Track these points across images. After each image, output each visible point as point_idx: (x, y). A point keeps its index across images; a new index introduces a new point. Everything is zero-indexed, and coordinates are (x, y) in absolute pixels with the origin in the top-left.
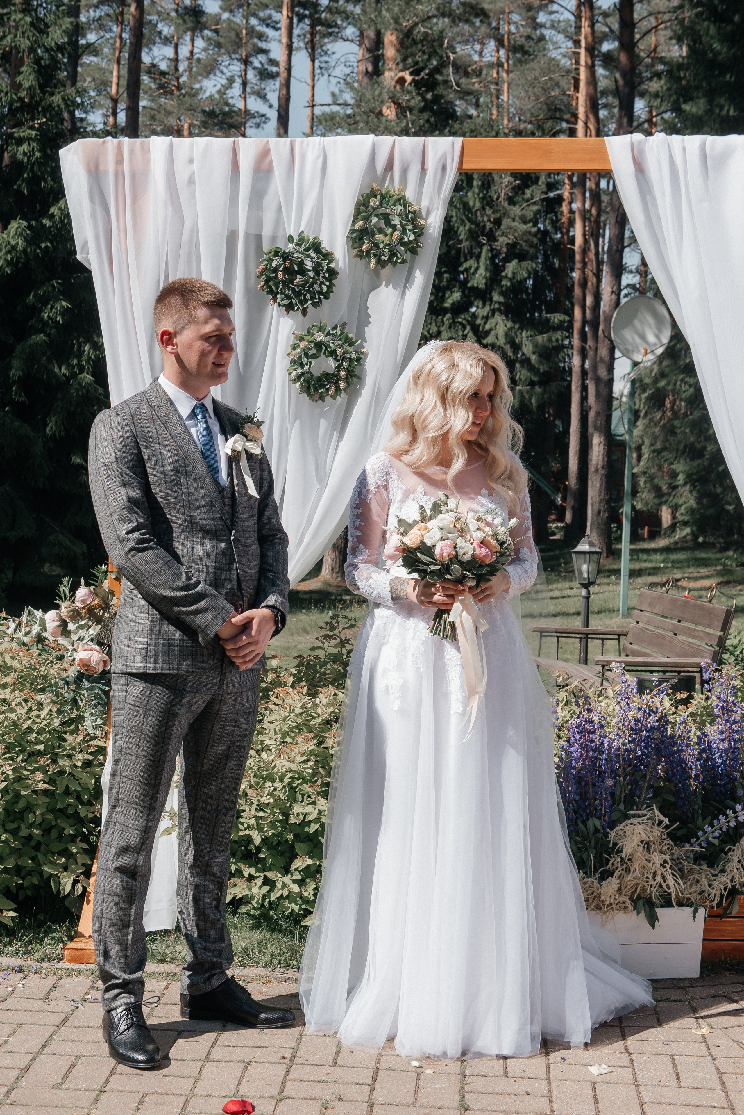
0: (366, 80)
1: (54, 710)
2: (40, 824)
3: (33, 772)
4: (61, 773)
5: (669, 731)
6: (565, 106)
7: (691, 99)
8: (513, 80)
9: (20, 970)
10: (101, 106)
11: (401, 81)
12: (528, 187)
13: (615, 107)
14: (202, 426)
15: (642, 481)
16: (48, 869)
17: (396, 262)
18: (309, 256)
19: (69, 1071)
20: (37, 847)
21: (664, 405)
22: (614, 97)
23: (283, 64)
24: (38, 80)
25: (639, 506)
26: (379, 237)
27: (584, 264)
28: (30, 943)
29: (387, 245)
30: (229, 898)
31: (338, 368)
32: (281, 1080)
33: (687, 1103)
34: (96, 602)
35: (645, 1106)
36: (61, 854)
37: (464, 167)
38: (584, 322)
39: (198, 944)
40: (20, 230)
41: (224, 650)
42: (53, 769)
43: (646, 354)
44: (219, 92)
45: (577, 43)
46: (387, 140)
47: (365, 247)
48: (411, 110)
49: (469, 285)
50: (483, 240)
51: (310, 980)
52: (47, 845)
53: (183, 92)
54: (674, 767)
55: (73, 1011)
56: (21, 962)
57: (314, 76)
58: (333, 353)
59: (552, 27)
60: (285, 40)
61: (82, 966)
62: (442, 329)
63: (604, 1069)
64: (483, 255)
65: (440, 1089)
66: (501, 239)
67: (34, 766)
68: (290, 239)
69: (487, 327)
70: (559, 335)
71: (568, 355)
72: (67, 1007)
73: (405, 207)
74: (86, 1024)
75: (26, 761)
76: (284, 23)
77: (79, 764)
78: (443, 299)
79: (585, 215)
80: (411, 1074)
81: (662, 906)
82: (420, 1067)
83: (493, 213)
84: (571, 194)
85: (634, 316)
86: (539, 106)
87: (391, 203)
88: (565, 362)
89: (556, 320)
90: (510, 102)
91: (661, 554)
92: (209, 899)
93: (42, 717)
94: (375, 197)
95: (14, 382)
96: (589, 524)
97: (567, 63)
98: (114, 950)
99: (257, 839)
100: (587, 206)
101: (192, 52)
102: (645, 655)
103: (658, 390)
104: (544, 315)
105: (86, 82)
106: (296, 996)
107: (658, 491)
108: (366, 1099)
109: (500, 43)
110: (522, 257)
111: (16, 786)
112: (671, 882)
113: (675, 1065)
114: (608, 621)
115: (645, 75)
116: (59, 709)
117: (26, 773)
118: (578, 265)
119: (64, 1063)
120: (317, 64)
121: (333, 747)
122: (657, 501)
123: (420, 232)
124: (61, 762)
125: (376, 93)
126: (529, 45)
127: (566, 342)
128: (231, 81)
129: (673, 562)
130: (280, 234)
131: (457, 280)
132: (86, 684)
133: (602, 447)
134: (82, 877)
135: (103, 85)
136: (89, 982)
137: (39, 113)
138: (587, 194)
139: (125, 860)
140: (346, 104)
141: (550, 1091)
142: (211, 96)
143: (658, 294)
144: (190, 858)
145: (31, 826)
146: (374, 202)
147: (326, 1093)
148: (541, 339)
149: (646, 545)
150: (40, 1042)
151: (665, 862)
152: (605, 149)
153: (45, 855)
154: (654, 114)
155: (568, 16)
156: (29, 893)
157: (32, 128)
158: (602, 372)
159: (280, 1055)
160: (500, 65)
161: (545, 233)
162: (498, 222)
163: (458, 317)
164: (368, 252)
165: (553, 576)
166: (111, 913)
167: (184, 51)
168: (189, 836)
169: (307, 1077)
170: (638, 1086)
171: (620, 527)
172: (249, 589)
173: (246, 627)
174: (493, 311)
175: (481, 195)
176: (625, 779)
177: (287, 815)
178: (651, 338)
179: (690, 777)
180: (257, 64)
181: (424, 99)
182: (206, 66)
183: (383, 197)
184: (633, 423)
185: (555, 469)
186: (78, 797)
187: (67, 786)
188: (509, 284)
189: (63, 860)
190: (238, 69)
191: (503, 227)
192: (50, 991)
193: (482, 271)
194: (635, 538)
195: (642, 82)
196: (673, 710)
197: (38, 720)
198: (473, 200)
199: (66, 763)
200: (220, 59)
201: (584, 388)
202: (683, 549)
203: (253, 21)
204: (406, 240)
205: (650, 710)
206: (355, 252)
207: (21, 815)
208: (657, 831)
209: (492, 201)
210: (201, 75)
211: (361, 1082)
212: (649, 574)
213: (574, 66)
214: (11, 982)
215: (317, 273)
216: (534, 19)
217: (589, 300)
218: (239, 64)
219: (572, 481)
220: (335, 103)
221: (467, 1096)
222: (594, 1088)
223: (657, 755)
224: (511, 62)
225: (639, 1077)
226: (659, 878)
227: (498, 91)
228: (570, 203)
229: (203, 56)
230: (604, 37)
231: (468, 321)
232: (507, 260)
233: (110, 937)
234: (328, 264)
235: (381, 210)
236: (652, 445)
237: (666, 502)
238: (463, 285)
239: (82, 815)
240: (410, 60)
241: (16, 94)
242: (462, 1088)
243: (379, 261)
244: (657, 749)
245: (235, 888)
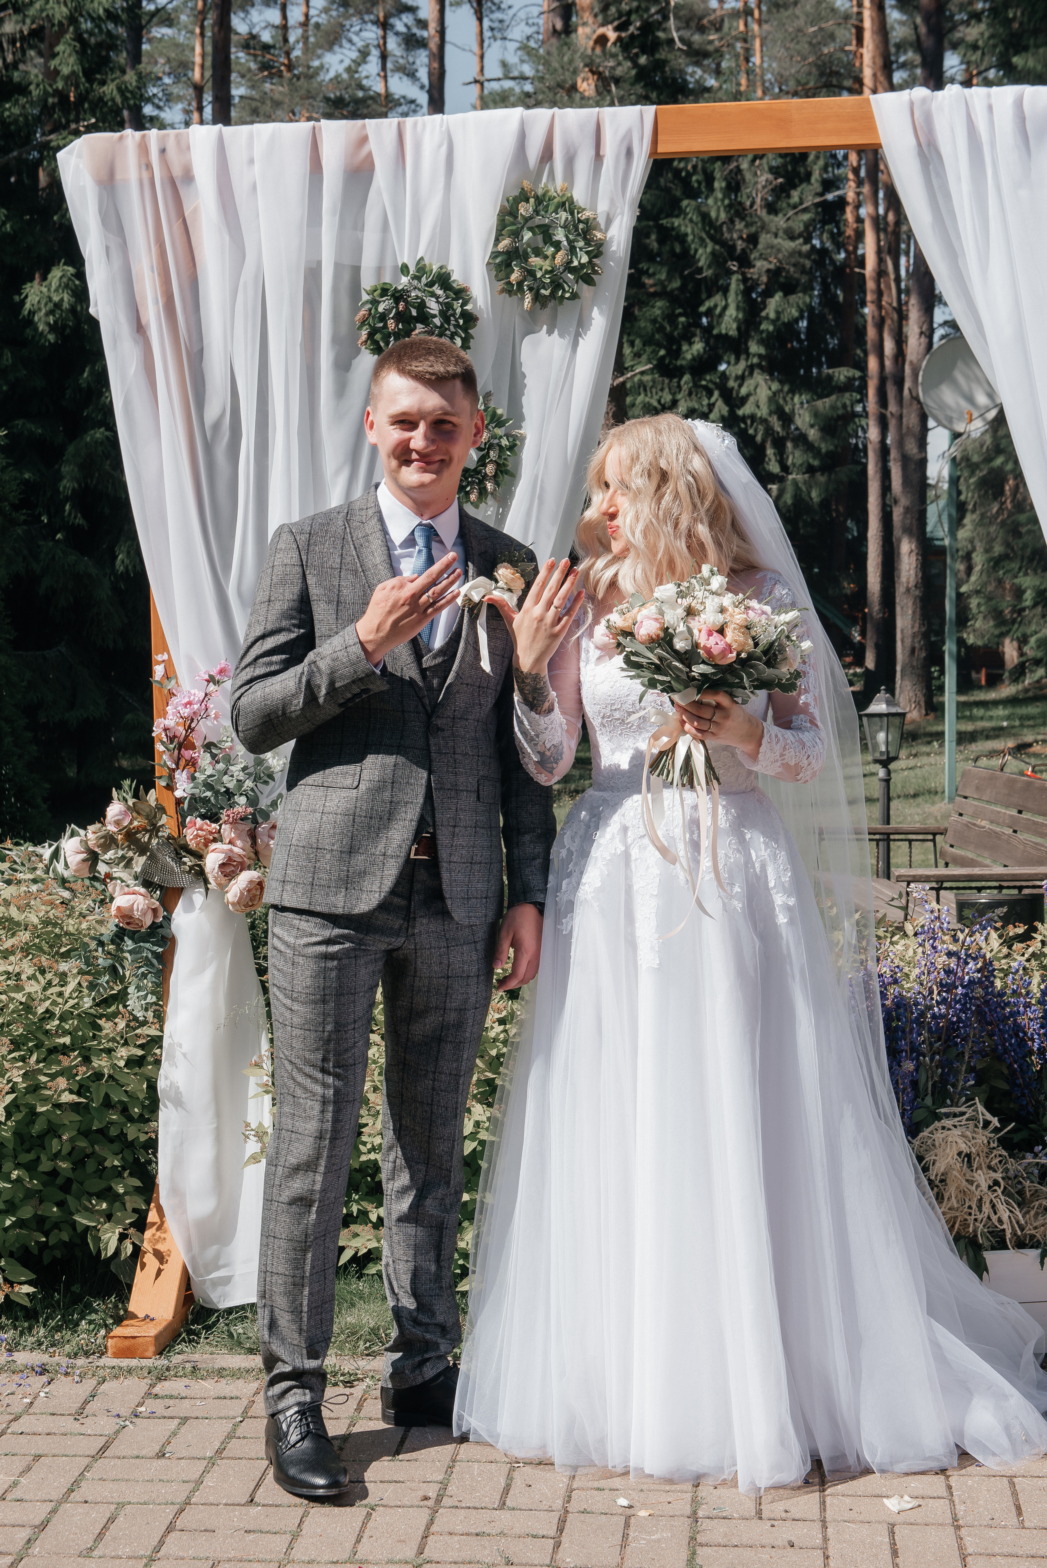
0: (552, 42)
1: (85, 984)
2: (70, 1154)
3: (53, 1077)
4: (97, 1077)
5: (998, 984)
6: (845, 67)
7: (1026, 49)
8: (769, 33)
9: (43, 1370)
10: (180, 98)
11: (602, 40)
12: (794, 187)
13: (916, 67)
15: (974, 603)
16: (82, 1220)
17: (562, 297)
18: (433, 295)
19: (105, 1528)
20: (66, 1187)
21: (1002, 492)
22: (915, 52)
23: (433, 26)
24: (81, 64)
25: (971, 640)
26: (534, 261)
27: (880, 293)
28: (58, 1329)
29: (547, 272)
30: (347, 1255)
31: (482, 461)
32: (420, 1533)
33: (1032, 1553)
34: (136, 823)
35: (969, 1559)
36: (101, 1196)
37: (660, 150)
38: (883, 380)
40: (65, 280)
42: (83, 1072)
43: (971, 420)
44: (348, 70)
47: (515, 277)
48: (617, 81)
49: (715, 332)
50: (733, 266)
52: (82, 1184)
53: (296, 72)
54: (1005, 1040)
55: (117, 1432)
56: (45, 1358)
57: (482, 41)
61: (134, 1362)
62: (679, 396)
63: (907, 1503)
64: (733, 286)
65: (659, 1541)
66: (759, 264)
67: (54, 1069)
68: (405, 269)
69: (744, 391)
70: (847, 398)
71: (863, 428)
72: (108, 1425)
73: (572, 214)
74: (135, 1453)
75: (44, 1060)
77: (122, 1063)
78: (677, 353)
79: (879, 223)
80: (615, 1518)
81: (993, 1248)
82: (631, 1507)
83: (746, 226)
84: (858, 194)
85: (953, 366)
86: (806, 69)
87: (551, 209)
88: (857, 437)
89: (842, 378)
90: (765, 65)
91: (1005, 708)
93: (67, 995)
94: (527, 201)
95: (67, 499)
96: (898, 668)
98: (284, 1321)
100: (881, 211)
101: (307, 15)
102: (972, 863)
103: (993, 471)
104: (826, 371)
105: (156, 64)
107: (997, 615)
108: (548, 1562)
110: (789, 289)
111: (30, 1099)
112: (1004, 1213)
113: (1015, 1494)
114: (928, 808)
115: (957, 17)
116: (91, 983)
117: (44, 1079)
118: (869, 297)
119: (100, 1515)
120: (486, 23)
121: (492, 1028)
122: (997, 632)
123: (597, 251)
124: (96, 1063)
125: (566, 59)
127: (859, 408)
128: (364, 54)
129: (1021, 718)
130: (389, 264)
131: (699, 325)
132: (129, 944)
133: (914, 558)
134: (132, 1231)
135: (181, 68)
136: (143, 1385)
137: (85, 112)
138: (881, 194)
140: (523, 78)
141: (825, 1539)
142: (337, 76)
145: (56, 1156)
146: (525, 209)
147: (487, 1553)
148: (824, 404)
149: (982, 696)
150: (65, 1483)
151: (996, 1183)
152: (871, 112)
153: (79, 1198)
154: (975, 72)
156: (58, 1254)
157: (75, 132)
158: (911, 447)
159: (421, 1494)
160: (748, 12)
161: (823, 252)
162: (753, 240)
163: (700, 380)
164: (520, 284)
169: (459, 1529)
170: (958, 1528)
171: (942, 672)
174: (751, 368)
175: (727, 202)
176: (932, 1060)
178: (981, 398)
179: (1031, 1052)
180: (400, 28)
181: (636, 65)
182: (327, 34)
183: (539, 200)
184: (956, 523)
185: (848, 592)
186: (125, 1110)
187: (107, 1096)
188: (771, 328)
189: (104, 1205)
190: (373, 35)
191: (760, 246)
192: (86, 1402)
193: (732, 311)
194: (965, 684)
195: (954, 28)
196: (1005, 950)
197: (60, 1000)
198: (716, 209)
199: (103, 1063)
200: (347, 23)
201: (886, 475)
202: (1036, 699)
204: (576, 263)
205: (968, 956)
206: (500, 285)
207: (41, 1141)
208: (982, 1137)
209: (744, 209)
210: (321, 47)
211: (541, 1533)
212: (988, 738)
213: (855, 9)
214: (28, 1390)
215: (447, 319)
217: (889, 346)
218: (374, 28)
219: (875, 605)
220: (507, 77)
221: (700, 1551)
222: (892, 1533)
223: (979, 1022)
224: (764, 8)
225: (960, 1514)
226: (987, 1208)
227: (747, 50)
228: (858, 206)
229: (323, 19)
231: (715, 383)
232: (768, 293)
234: (462, 306)
235: (538, 220)
236: (987, 551)
237: (1008, 632)
238: (707, 331)
239: (130, 1138)
240: (613, 10)
241: (51, 86)
242: (693, 1539)
243: (537, 298)
244: (979, 1012)
245: (356, 1243)
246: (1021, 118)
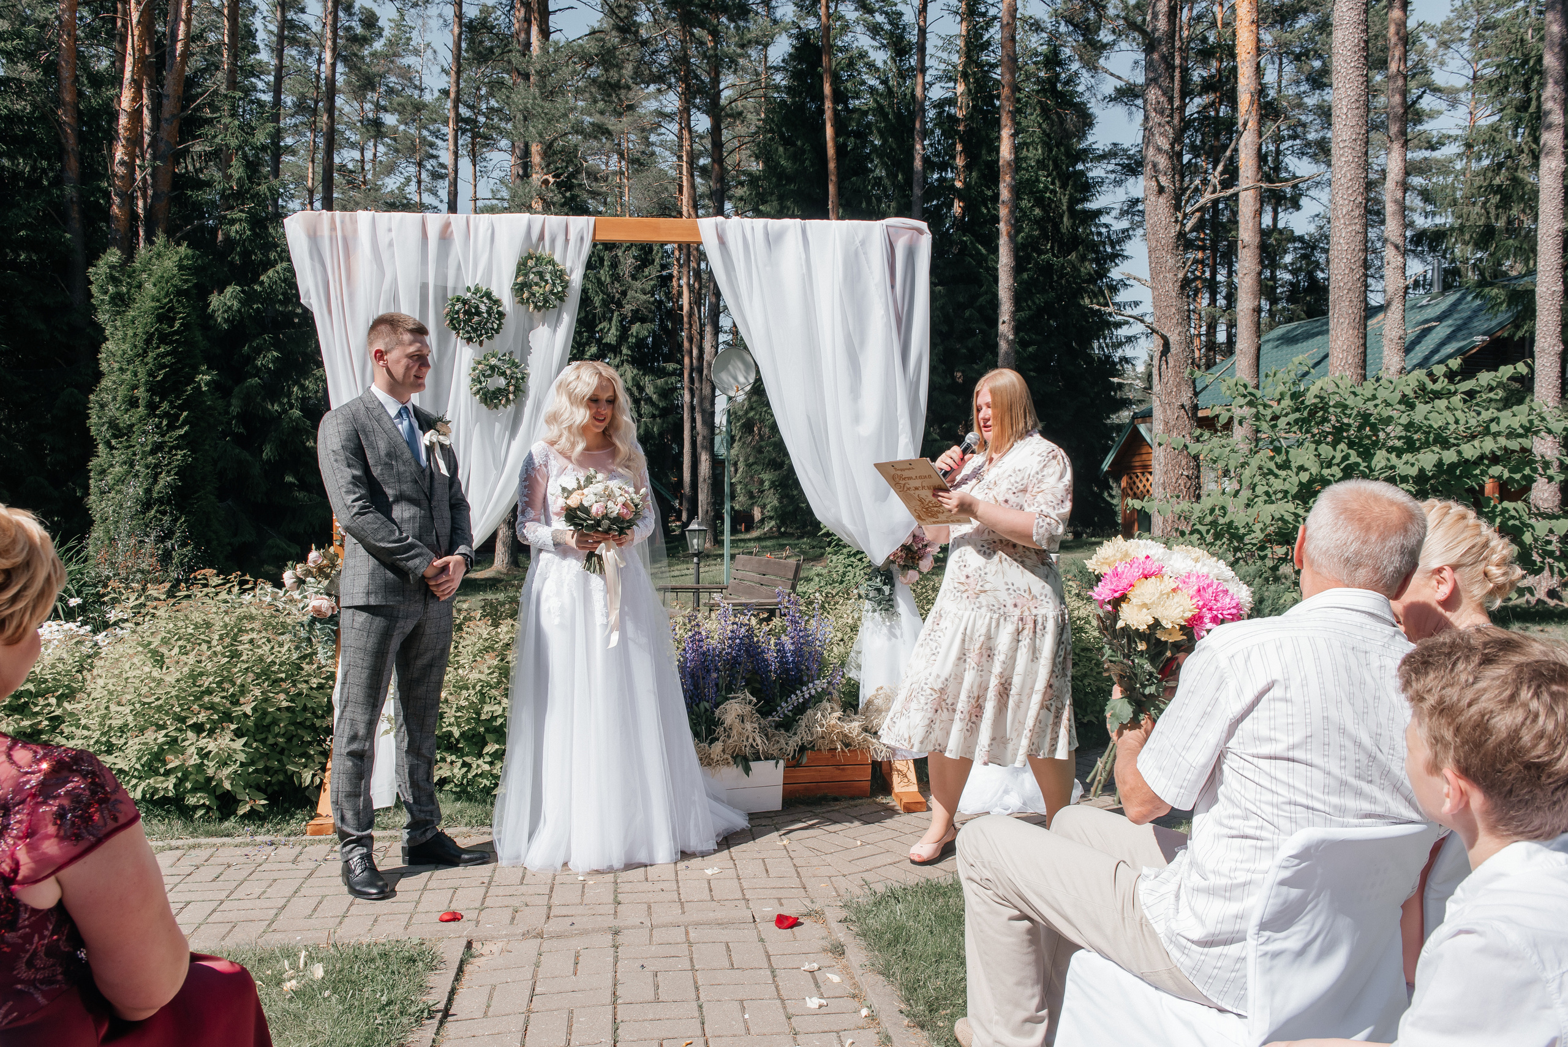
0: (518, 181)
1: (293, 648)
2: (284, 735)
3: (277, 694)
4: (300, 694)
5: (755, 640)
6: (673, 204)
8: (632, 185)
9: (272, 844)
10: (299, 197)
11: (546, 182)
12: (646, 267)
13: (711, 207)
14: (406, 423)
15: (739, 487)
16: (291, 768)
17: (549, 307)
18: (483, 302)
19: (317, 906)
20: (282, 752)
21: (753, 431)
22: (709, 199)
23: (451, 167)
24: (246, 173)
25: (737, 507)
26: (536, 289)
27: (690, 326)
28: (279, 824)
29: (541, 294)
30: (436, 779)
31: (508, 384)
32: (482, 897)
34: (325, 563)
36: (301, 756)
37: (595, 238)
38: (692, 370)
39: (415, 808)
40: (235, 293)
41: (427, 586)
42: (293, 692)
43: (738, 391)
44: (399, 188)
45: (680, 158)
46: (539, 218)
47: (525, 295)
49: (604, 341)
50: (613, 307)
51: (499, 833)
52: (290, 750)
53: (368, 187)
54: (759, 665)
55: (315, 869)
56: (272, 838)
57: (476, 177)
58: (503, 374)
59: (661, 145)
60: (452, 148)
61: (321, 837)
63: (716, 870)
64: (614, 318)
65: (598, 893)
66: (627, 307)
67: (277, 690)
68: (468, 289)
70: (673, 379)
71: (681, 395)
72: (312, 866)
73: (554, 267)
74: (328, 875)
75: (271, 686)
76: (450, 137)
77: (314, 687)
79: (690, 289)
80: (578, 885)
81: (754, 761)
83: (620, 286)
84: (679, 272)
85: (729, 362)
86: (652, 204)
87: (543, 264)
88: (678, 400)
89: (670, 368)
90: (630, 200)
91: (753, 542)
92: (421, 774)
93: (283, 653)
94: (532, 259)
95: (234, 417)
97: (673, 173)
98: (349, 815)
99: (456, 733)
100: (691, 282)
101: (375, 156)
102: (740, 599)
103: (748, 419)
104: (661, 364)
105: (286, 176)
106: (491, 844)
107: (751, 496)
108: (546, 904)
109: (621, 156)
110: (643, 320)
111: (264, 705)
112: (759, 741)
113: (765, 866)
115: (732, 183)
116: (296, 647)
117: (272, 695)
118: (686, 326)
119: (313, 902)
120: (478, 168)
122: (750, 503)
123: (566, 285)
124: (300, 686)
125: (526, 191)
126: (643, 158)
127: (679, 385)
128: (408, 180)
129: (763, 547)
130: (460, 286)
131: (593, 337)
132: (318, 626)
133: (708, 463)
134: (319, 772)
135: (300, 179)
136: (328, 847)
137: (248, 199)
138: (691, 273)
139: (354, 746)
140: (503, 199)
141: (678, 887)
142: (392, 191)
143: (746, 348)
144: (405, 745)
145: (277, 735)
146: (530, 263)
147: (516, 902)
148: (660, 382)
149: (743, 536)
150: (293, 890)
151: (755, 729)
152: (698, 227)
153: (289, 758)
155: (672, 137)
156: (278, 785)
157: (242, 211)
158: (707, 405)
159: (480, 882)
160: (622, 173)
161: (661, 302)
162: (624, 293)
164: (527, 299)
165: (674, 561)
166: (345, 787)
167: (369, 155)
168: (404, 728)
169: (501, 894)
170: (739, 880)
171: (723, 523)
172: (445, 543)
173: (445, 568)
175: (610, 272)
176: (725, 674)
177: (479, 714)
178: (742, 379)
179: (770, 671)
180: (429, 167)
181: (563, 196)
182: (387, 167)
183: (538, 259)
184: (730, 446)
185: (673, 480)
186: (314, 713)
187: (305, 704)
188: (634, 341)
189: (303, 761)
190: (413, 170)
191: (628, 297)
192: (298, 856)
193: (613, 331)
194: (734, 531)
195: (730, 189)
196: (758, 626)
197: (279, 655)
198: (604, 274)
199: (304, 687)
200: (398, 162)
201: (693, 419)
202: (771, 538)
203: (425, 133)
204: (555, 291)
205: (741, 624)
206: (517, 299)
207: (268, 728)
208: (749, 708)
209: (619, 277)
210: (383, 174)
211: (542, 893)
213: (678, 176)
214: (265, 853)
215: (490, 314)
216: (647, 139)
217: (695, 352)
218: (414, 166)
219: (687, 489)
220: (494, 198)
221: (619, 895)
222: (709, 884)
223: (746, 656)
224: (630, 172)
225: (740, 875)
226: (750, 741)
227: (621, 193)
228: (679, 279)
229: (384, 159)
230: (700, 154)
232: (632, 322)
233: (346, 805)
234: (498, 308)
235: (536, 269)
236: (745, 461)
237: (756, 503)
238: (599, 341)
239: (318, 726)
240: (552, 166)
241: (227, 184)
242: (615, 891)
243: (536, 307)
244: (747, 651)
245: (440, 772)
246: (767, 234)
